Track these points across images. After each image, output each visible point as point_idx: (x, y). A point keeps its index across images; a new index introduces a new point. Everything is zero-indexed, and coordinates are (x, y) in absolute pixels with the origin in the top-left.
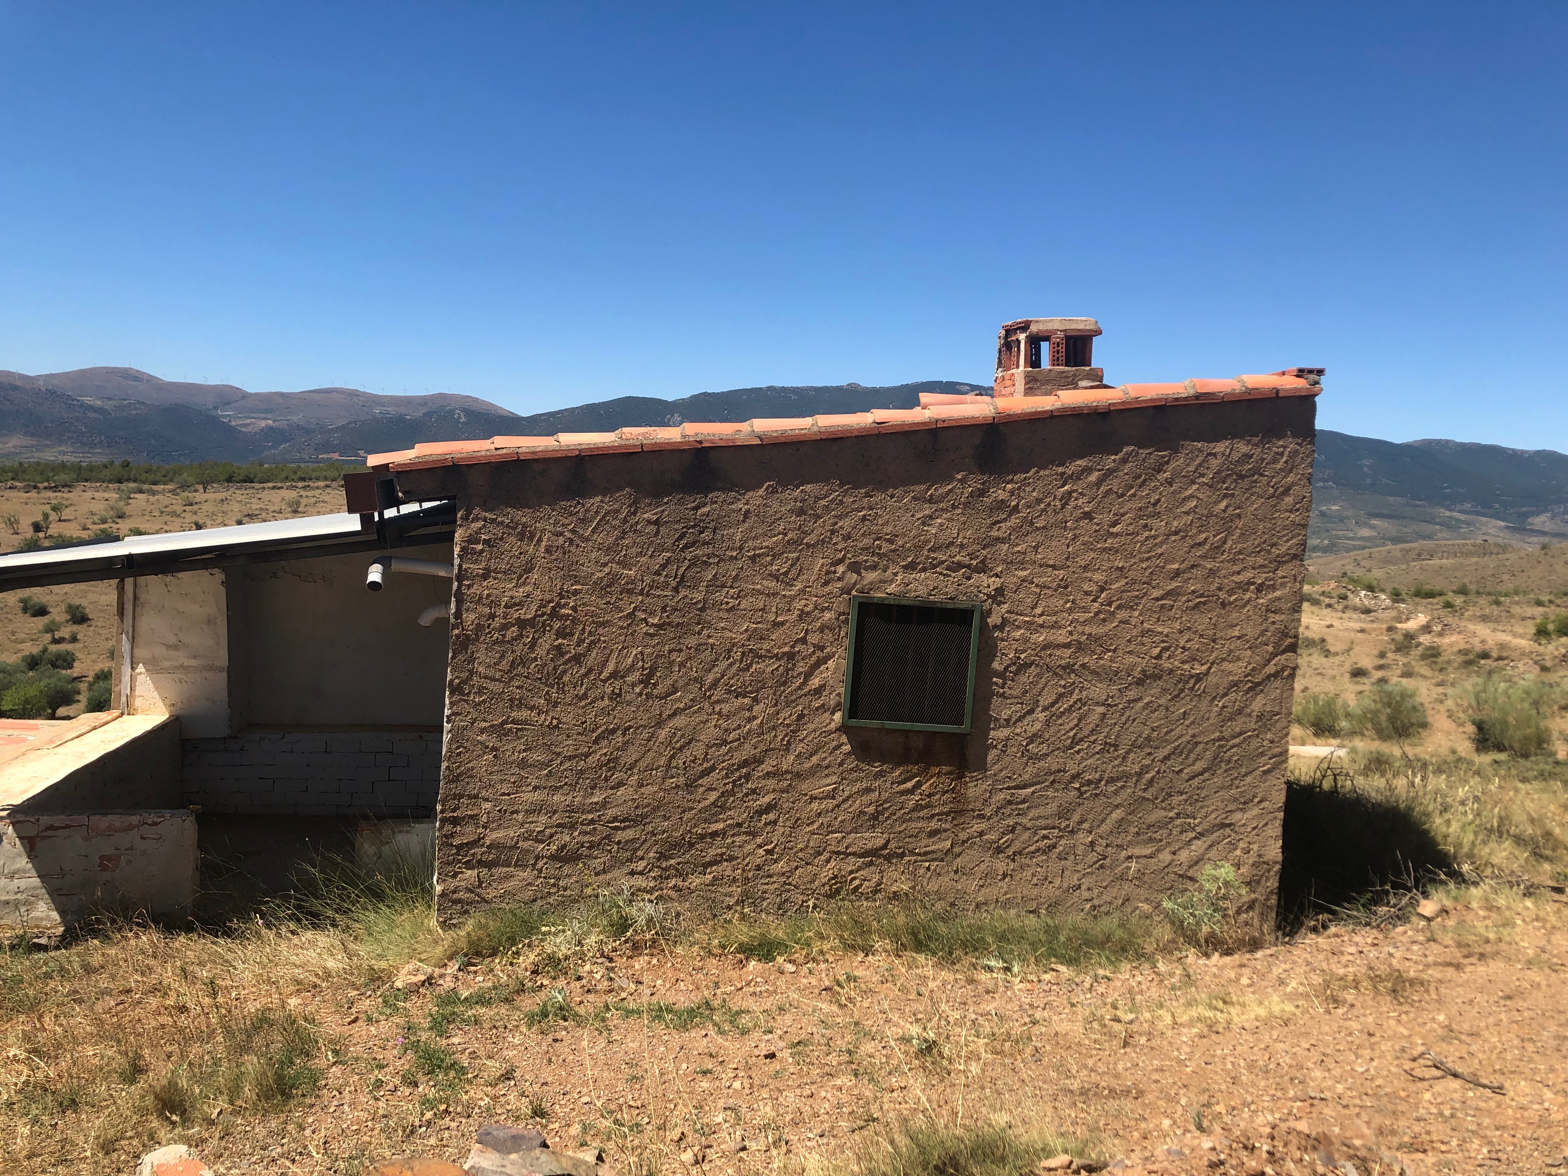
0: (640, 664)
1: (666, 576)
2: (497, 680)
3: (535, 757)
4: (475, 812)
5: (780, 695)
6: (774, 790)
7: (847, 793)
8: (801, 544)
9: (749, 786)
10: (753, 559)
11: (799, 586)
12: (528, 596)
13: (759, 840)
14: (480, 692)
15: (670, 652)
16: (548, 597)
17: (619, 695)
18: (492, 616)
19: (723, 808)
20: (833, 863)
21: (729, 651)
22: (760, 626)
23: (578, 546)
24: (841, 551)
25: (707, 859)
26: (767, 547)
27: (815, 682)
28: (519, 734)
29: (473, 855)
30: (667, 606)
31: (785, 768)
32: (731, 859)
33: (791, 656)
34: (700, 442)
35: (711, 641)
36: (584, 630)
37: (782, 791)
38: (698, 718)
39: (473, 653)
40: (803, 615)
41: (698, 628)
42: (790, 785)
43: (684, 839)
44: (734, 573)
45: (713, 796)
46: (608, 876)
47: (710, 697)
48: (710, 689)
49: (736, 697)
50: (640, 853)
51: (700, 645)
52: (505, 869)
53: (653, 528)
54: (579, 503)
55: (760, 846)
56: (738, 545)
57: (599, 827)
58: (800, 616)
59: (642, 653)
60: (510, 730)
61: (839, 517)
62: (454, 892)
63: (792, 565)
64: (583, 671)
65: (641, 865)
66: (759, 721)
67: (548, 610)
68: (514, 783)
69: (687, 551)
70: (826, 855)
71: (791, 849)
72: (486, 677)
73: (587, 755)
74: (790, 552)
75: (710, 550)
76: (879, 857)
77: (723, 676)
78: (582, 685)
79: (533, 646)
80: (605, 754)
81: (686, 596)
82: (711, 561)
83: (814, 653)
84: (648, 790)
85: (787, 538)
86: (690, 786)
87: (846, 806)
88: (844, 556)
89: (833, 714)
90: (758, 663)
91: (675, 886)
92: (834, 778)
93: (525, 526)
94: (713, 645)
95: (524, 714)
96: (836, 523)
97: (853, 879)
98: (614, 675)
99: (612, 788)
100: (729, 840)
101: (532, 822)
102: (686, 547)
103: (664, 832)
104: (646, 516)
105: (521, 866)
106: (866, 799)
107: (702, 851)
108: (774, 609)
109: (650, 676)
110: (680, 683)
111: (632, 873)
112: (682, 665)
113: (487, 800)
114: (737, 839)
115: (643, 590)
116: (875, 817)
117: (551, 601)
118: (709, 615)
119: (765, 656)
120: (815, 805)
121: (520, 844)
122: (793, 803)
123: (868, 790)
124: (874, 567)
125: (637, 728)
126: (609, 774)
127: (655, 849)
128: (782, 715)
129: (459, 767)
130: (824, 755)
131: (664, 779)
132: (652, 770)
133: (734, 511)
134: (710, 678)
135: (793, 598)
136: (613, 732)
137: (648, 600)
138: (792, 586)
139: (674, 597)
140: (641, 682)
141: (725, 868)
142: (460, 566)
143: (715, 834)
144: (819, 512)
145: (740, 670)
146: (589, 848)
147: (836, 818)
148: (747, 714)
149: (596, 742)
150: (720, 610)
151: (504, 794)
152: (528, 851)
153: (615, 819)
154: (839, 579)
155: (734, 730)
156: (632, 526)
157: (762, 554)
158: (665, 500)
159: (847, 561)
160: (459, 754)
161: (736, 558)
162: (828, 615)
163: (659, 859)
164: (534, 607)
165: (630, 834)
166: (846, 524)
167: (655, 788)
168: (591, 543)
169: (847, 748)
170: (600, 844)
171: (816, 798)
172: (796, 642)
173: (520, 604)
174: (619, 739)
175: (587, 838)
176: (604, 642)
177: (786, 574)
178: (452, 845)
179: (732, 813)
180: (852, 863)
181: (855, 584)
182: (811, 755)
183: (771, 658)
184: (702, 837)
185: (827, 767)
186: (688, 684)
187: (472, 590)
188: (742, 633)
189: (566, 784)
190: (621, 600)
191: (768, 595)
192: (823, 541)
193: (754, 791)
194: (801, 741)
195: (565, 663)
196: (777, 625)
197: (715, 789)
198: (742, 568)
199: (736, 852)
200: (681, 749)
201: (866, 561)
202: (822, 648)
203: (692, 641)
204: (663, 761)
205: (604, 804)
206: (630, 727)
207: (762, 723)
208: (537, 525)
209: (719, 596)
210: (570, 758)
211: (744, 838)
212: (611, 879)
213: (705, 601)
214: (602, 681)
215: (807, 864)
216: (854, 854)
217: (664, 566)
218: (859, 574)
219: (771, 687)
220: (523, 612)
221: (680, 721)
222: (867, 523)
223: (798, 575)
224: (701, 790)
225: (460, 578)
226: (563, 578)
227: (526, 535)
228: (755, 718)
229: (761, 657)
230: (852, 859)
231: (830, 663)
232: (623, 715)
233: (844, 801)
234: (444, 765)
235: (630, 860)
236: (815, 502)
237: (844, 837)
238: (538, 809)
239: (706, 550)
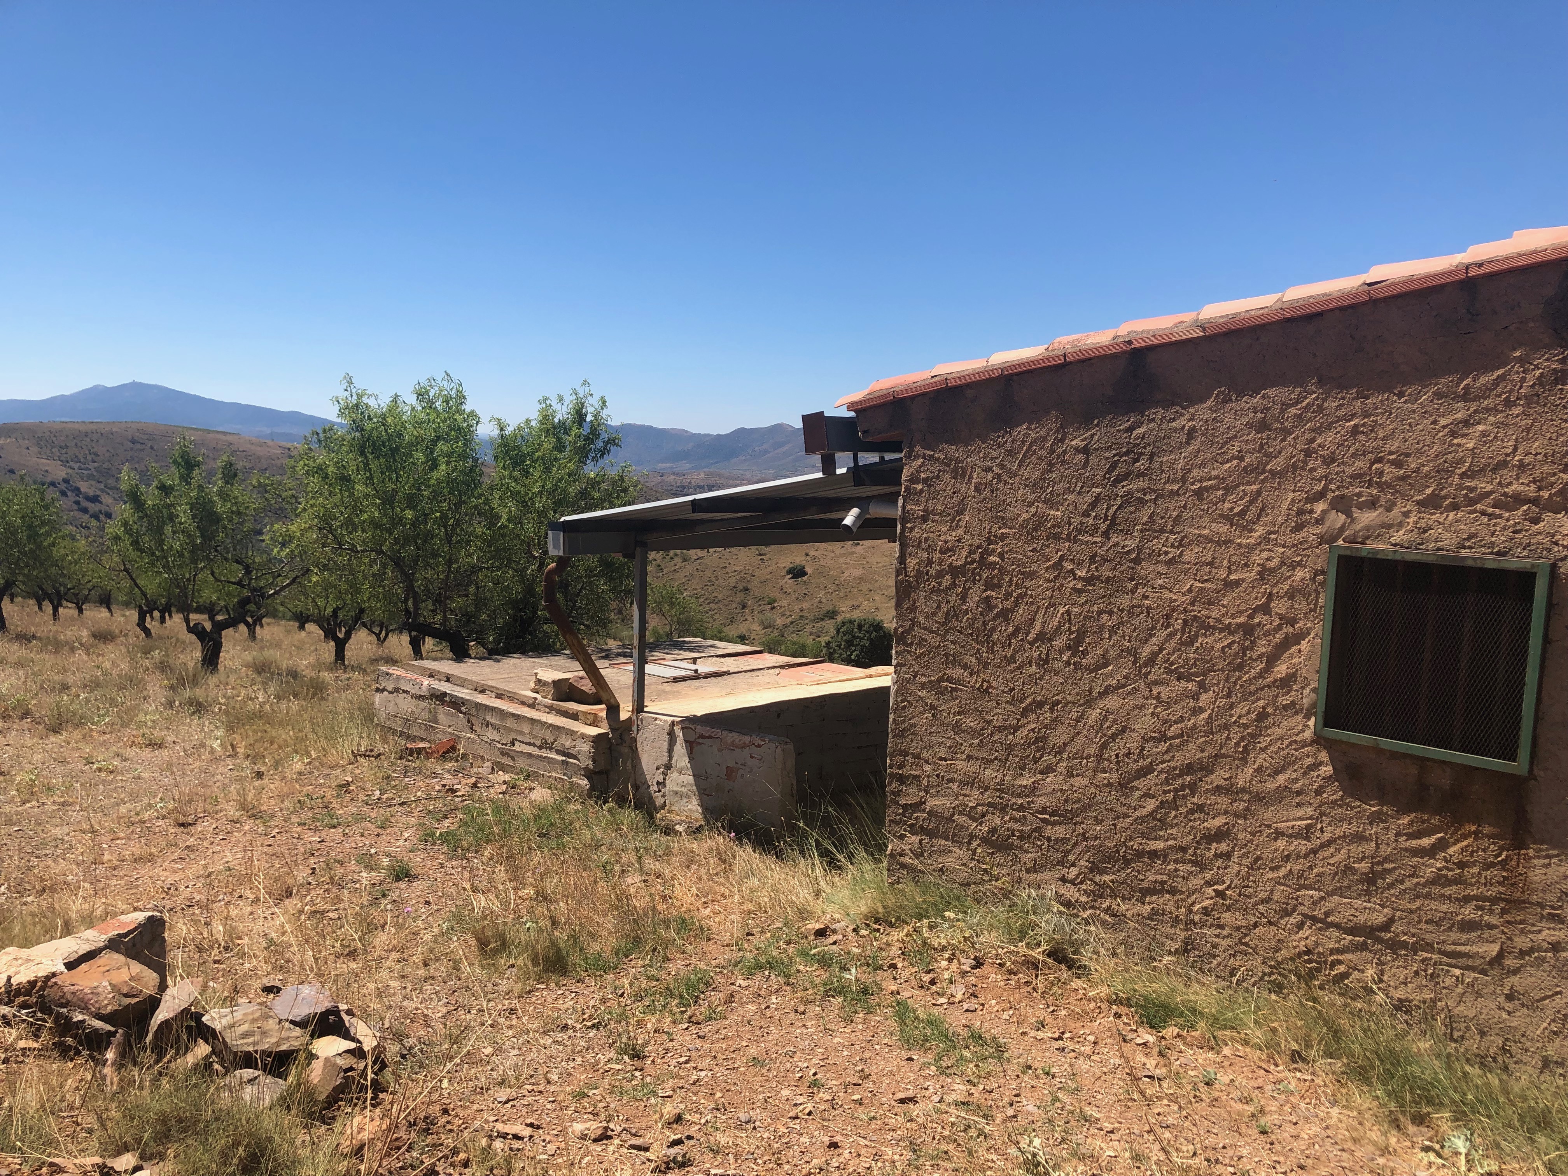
0: (1067, 625)
1: (1095, 517)
2: (933, 632)
3: (969, 722)
4: (918, 773)
5: (1235, 683)
6: (1226, 812)
7: (1327, 836)
8: (1264, 471)
9: (1195, 800)
10: (1199, 493)
11: (1260, 531)
12: (959, 541)
13: (1208, 875)
14: (920, 645)
15: (1100, 613)
16: (977, 542)
17: (1046, 661)
18: (930, 562)
19: (1164, 823)
20: (1306, 932)
21: (1168, 617)
22: (1207, 585)
23: (1006, 482)
24: (1320, 480)
25: (1145, 884)
26: (1217, 477)
27: (1281, 670)
28: (955, 694)
29: (916, 818)
30: (1095, 555)
31: (1241, 783)
32: (1173, 891)
33: (1248, 630)
34: (1129, 343)
35: (1147, 602)
36: (1011, 581)
37: (1237, 816)
38: (1130, 702)
39: (914, 601)
40: (1264, 573)
41: (1130, 586)
42: (1247, 809)
43: (1118, 851)
44: (1175, 514)
45: (1151, 805)
46: (1040, 876)
47: (1146, 675)
48: (1146, 665)
49: (1179, 679)
50: (1071, 857)
51: (1133, 607)
52: (944, 842)
53: (1080, 457)
54: (1007, 432)
55: (1209, 884)
56: (1179, 475)
57: (1030, 817)
58: (1260, 573)
59: (1068, 613)
60: (946, 688)
61: (1319, 431)
62: (901, 855)
63: (1251, 502)
64: (1011, 629)
65: (1073, 873)
66: (1205, 715)
67: (977, 557)
68: (950, 747)
69: (1119, 486)
70: (1295, 919)
71: (1249, 897)
72: (924, 628)
73: (1016, 729)
74: (1248, 483)
75: (1146, 484)
76: (1380, 940)
77: (1161, 649)
78: (1010, 645)
79: (964, 598)
80: (1033, 730)
81: (1116, 544)
82: (1147, 497)
83: (1280, 627)
84: (1079, 782)
85: (1243, 464)
86: (1124, 786)
87: (1326, 854)
88: (1325, 487)
89: (1307, 717)
90: (1205, 635)
91: (1109, 907)
92: (1310, 811)
93: (958, 461)
94: (1148, 608)
95: (956, 672)
96: (1313, 440)
97: (1340, 962)
98: (1041, 637)
99: (1041, 773)
100: (1171, 867)
101: (965, 795)
102: (1118, 480)
103: (1096, 838)
104: (1074, 443)
105: (957, 842)
106: (1356, 849)
107: (1138, 871)
108: (1225, 563)
109: (1079, 641)
110: (1112, 654)
111: (1064, 880)
112: (1113, 631)
113: (927, 762)
114: (1181, 867)
115: (1069, 534)
116: (1371, 879)
117: (978, 547)
118: (1146, 568)
119: (1214, 628)
120: (1281, 843)
121: (956, 817)
122: (1253, 834)
123: (1359, 838)
124: (1373, 504)
125: (1066, 704)
126: (1038, 755)
127: (1086, 857)
128: (1238, 711)
129: (904, 721)
130: (1294, 775)
131: (1095, 772)
132: (1082, 758)
133: (1176, 430)
134: (1146, 651)
135: (1251, 548)
136: (1041, 704)
137: (1076, 547)
138: (1251, 531)
139: (1103, 543)
140: (1069, 648)
141: (1166, 901)
142: (904, 507)
143: (1154, 855)
144: (1288, 425)
145: (1181, 643)
146: (1021, 838)
147: (1311, 868)
148: (1192, 704)
149: (1025, 713)
150: (1158, 562)
151: (941, 759)
152: (963, 827)
153: (1044, 810)
154: (1319, 522)
155: (1176, 722)
156: (1058, 456)
157: (1211, 487)
158: (1096, 422)
159: (1330, 495)
160: (904, 708)
161: (1177, 493)
162: (1299, 574)
163: (1091, 870)
164: (964, 553)
165: (1060, 832)
166: (1328, 439)
167: (1085, 782)
168: (1018, 478)
169: (1327, 770)
170: (1030, 836)
171: (1283, 834)
172: (1256, 610)
173: (951, 550)
174: (1047, 714)
175: (1017, 826)
176: (1031, 596)
177: (1242, 514)
178: (897, 803)
179: (1174, 831)
180: (1332, 939)
181: (1342, 529)
182: (1277, 772)
183: (1221, 630)
184: (1139, 854)
185: (1299, 793)
186: (1120, 656)
187: (914, 533)
188: (1184, 594)
189: (996, 758)
190: (1048, 546)
191: (1218, 543)
192: (1294, 467)
193: (1200, 808)
194: (1263, 750)
195: (994, 619)
196: (1230, 585)
197: (1154, 797)
198: (1185, 507)
199: (1180, 884)
200: (1114, 737)
201: (1359, 495)
202: (1292, 622)
203: (1125, 601)
204: (1093, 750)
205: (1033, 789)
206: (1058, 702)
207: (1210, 717)
208: (969, 460)
209: (1157, 544)
210: (1000, 729)
211: (1189, 867)
212: (1041, 881)
213: (1139, 550)
214: (1029, 643)
215: (1271, 923)
216: (1337, 926)
217: (1093, 505)
218: (1349, 514)
219: (1222, 670)
220: (954, 558)
221: (1112, 702)
222: (1361, 437)
223: (1260, 516)
224: (1138, 794)
225: (904, 520)
226: (991, 520)
227: (960, 472)
228: (1202, 710)
229: (1208, 628)
230: (1334, 933)
231: (1304, 645)
232: (1050, 685)
233: (1322, 846)
234: (892, 717)
235: (1061, 863)
236: (1282, 411)
237: (1322, 898)
238: (970, 782)
239: (1143, 483)
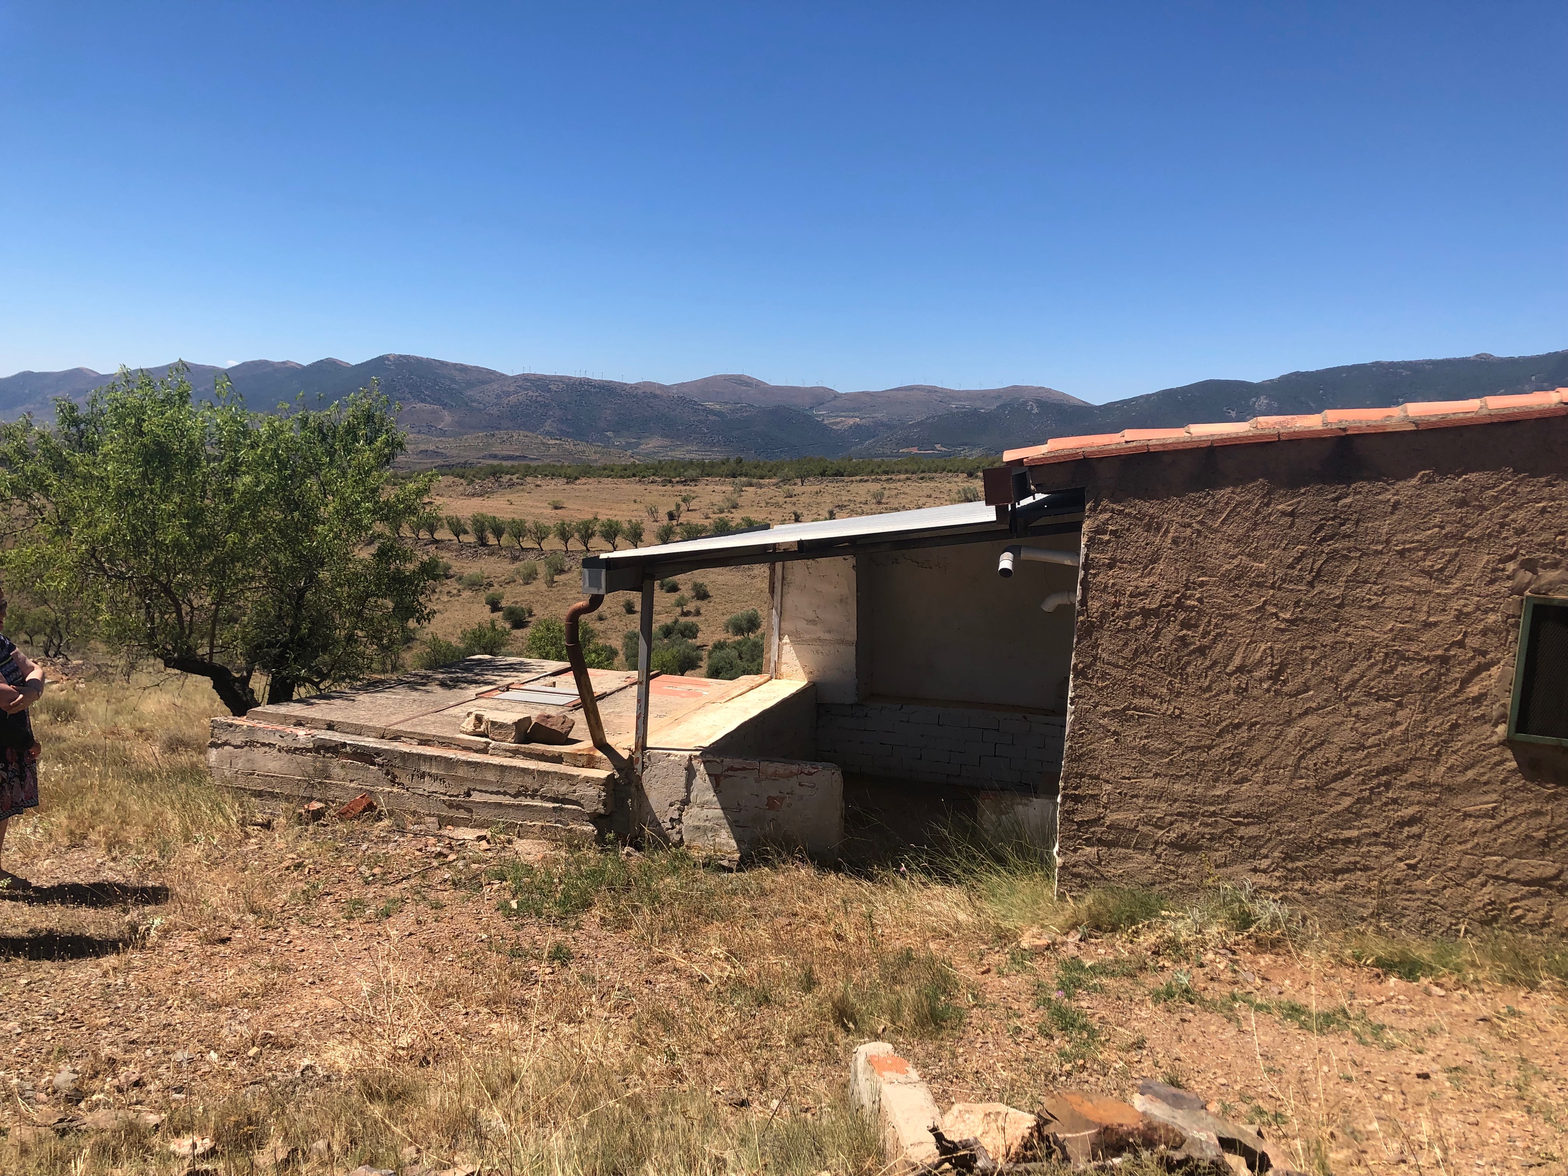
0: (1269, 659)
1: (1301, 570)
2: (1119, 667)
3: (1156, 744)
4: (1096, 792)
5: (1430, 702)
6: (1419, 803)
7: (1510, 814)
8: (1462, 538)
9: (1390, 795)
10: (1401, 553)
11: (1457, 584)
12: (1152, 587)
13: (1400, 853)
14: (1103, 677)
15: (1303, 648)
16: (1173, 588)
17: (1246, 690)
18: (1117, 605)
19: (1358, 815)
20: (1489, 888)
21: (1370, 651)
22: (1408, 626)
23: (1206, 537)
24: (1512, 547)
25: (1339, 866)
26: (1418, 541)
27: (1474, 690)
28: (1141, 720)
29: (1093, 833)
30: (1300, 601)
31: (1433, 779)
32: (1365, 869)
33: (1444, 660)
34: (1344, 430)
35: (1349, 639)
36: (1209, 622)
37: (1429, 804)
38: (1330, 720)
39: (1097, 639)
40: (1460, 617)
41: (1334, 625)
42: (1439, 799)
43: (1312, 842)
44: (1378, 569)
45: (1347, 802)
46: (1229, 870)
47: (1346, 698)
48: (1346, 690)
49: (1377, 700)
50: (1264, 851)
51: (1337, 643)
52: (1124, 850)
53: (1289, 520)
54: (1208, 494)
55: (1400, 860)
56: (1384, 538)
57: (1221, 821)
58: (1457, 617)
59: (1271, 648)
60: (1132, 716)
61: (1512, 509)
62: (1074, 866)
63: (1449, 561)
64: (1208, 663)
65: (1264, 864)
66: (1403, 727)
67: (1173, 601)
68: (1135, 768)
69: (1325, 544)
70: (1481, 878)
71: (1439, 867)
72: (1108, 664)
73: (1210, 747)
74: (1447, 547)
75: (1351, 544)
76: (1551, 887)
77: (1362, 677)
78: (1206, 677)
79: (1157, 635)
80: (1229, 748)
81: (1322, 592)
82: (1352, 555)
83: (1473, 658)
84: (1274, 788)
85: (1444, 532)
86: (1321, 788)
87: (1509, 827)
88: (1517, 552)
89: (1496, 725)
90: (1404, 665)
91: (1302, 889)
92: (1495, 796)
93: (1152, 517)
94: (1351, 645)
95: (1145, 702)
96: (1507, 516)
97: (1516, 908)
98: (1240, 669)
99: (1236, 783)
100: (1364, 849)
101: (1152, 808)
102: (1324, 540)
103: (1290, 833)
104: (1280, 507)
105: (1140, 849)
106: (1535, 822)
107: (1332, 857)
108: (1425, 608)
109: (1279, 672)
110: (1313, 682)
111: (1255, 870)
112: (1315, 663)
113: (1108, 782)
114: (1374, 849)
115: (1274, 583)
116: (1545, 843)
117: (1177, 592)
118: (1348, 612)
119: (1414, 659)
120: (1469, 823)
121: (1140, 828)
122: (1443, 818)
123: (1538, 813)
124: (1555, 565)
125: (1265, 725)
126: (1233, 768)
127: (1280, 849)
128: (1431, 724)
129: (1081, 747)
130: (1482, 770)
131: (1292, 779)
132: (1279, 768)
133: (1381, 502)
134: (1347, 678)
135: (1449, 597)
136: (1238, 726)
137: (1279, 594)
138: (1448, 583)
139: (1308, 591)
140: (1270, 678)
141: (1359, 878)
142: (1087, 556)
143: (1348, 841)
144: (1486, 503)
145: (1382, 671)
146: (1210, 840)
147: (1495, 840)
148: (1390, 719)
149: (1219, 735)
150: (1361, 607)
151: (1124, 778)
152: (1148, 835)
153: (1238, 814)
154: (1509, 578)
155: (1373, 735)
156: (1264, 518)
157: (1413, 549)
158: (1302, 491)
159: (1520, 558)
160: (1082, 735)
161: (1381, 552)
162: (1492, 618)
163: (1284, 860)
164: (1159, 597)
165: (1253, 831)
166: (1520, 517)
167: (1282, 787)
168: (1219, 535)
169: (1513, 764)
170: (1221, 837)
171: (1470, 816)
172: (1453, 644)
173: (1145, 594)
174: (1243, 734)
175: (1206, 830)
176: (1231, 635)
177: (1441, 570)
178: (1073, 821)
179: (1368, 821)
180: (1513, 891)
181: (1529, 584)
182: (1467, 769)
183: (1420, 661)
184: (1333, 843)
185: (1485, 784)
186: (1322, 683)
187: (1098, 579)
188: (1385, 633)
189: (1187, 774)
190: (1251, 593)
191: (1419, 593)
192: (1490, 535)
193: (1395, 801)
194: (1454, 752)
195: (1189, 655)
196: (1427, 625)
197: (1349, 795)
198: (1388, 564)
199: (1372, 862)
200: (1312, 750)
201: (1545, 558)
202: (1484, 654)
203: (1328, 639)
204: (1291, 761)
205: (1227, 798)
206: (1257, 723)
207: (1407, 729)
208: (1165, 516)
209: (1360, 592)
210: (1192, 749)
211: (1382, 848)
212: (1232, 874)
213: (1344, 597)
214: (1227, 674)
215: (1458, 885)
216: (1517, 881)
217: (1298, 560)
218: (1535, 572)
219: (1419, 692)
220: (1147, 601)
221: (1311, 721)
222: (1547, 515)
223: (1457, 572)
224: (1334, 793)
225: (1086, 566)
226: (1190, 569)
227: (1153, 526)
228: (1398, 724)
229: (1408, 659)
230: (1514, 886)
231: (1494, 670)
232: (1249, 710)
233: (1506, 822)
234: (1067, 744)
235: (1253, 857)
236: (1481, 492)
237: (1504, 861)
238: (1158, 796)
239: (1347, 543)
